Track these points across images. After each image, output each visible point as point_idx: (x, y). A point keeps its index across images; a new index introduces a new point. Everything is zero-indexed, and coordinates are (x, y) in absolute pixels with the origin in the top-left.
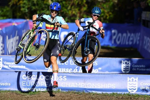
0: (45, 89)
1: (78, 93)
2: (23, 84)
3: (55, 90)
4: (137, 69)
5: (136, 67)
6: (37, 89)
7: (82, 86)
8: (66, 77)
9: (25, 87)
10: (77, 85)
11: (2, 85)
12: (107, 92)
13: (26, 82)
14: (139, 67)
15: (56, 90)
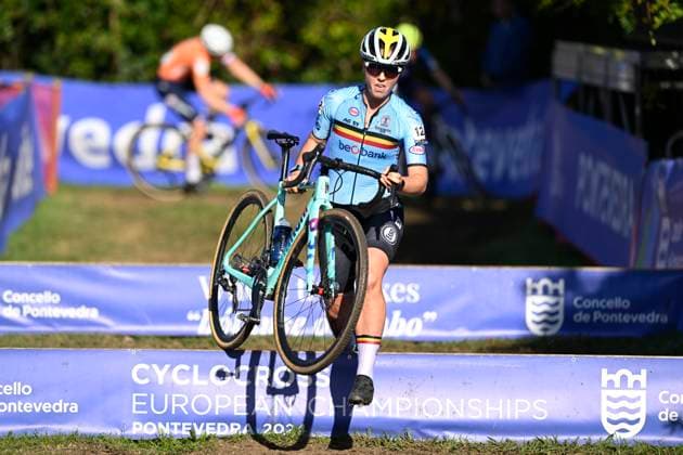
0: (236, 427)
1: (382, 444)
2: (135, 403)
3: (279, 428)
4: (595, 318)
5: (588, 307)
6: (199, 427)
7: (398, 409)
9: (144, 419)
10: (377, 409)
11: (41, 410)
12: (512, 438)
13: (149, 396)
14: (603, 307)
15: (283, 429)
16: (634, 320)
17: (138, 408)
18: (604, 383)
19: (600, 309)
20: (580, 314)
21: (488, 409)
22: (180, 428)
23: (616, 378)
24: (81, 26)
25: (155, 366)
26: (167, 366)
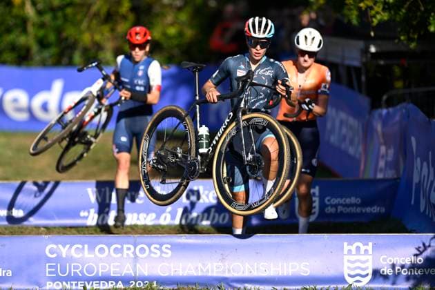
0: (112, 283)
2: (48, 270)
3: (139, 284)
4: (339, 210)
5: (334, 203)
6: (89, 284)
7: (215, 271)
8: (169, 246)
9: (53, 280)
10: (202, 270)
12: (287, 287)
13: (57, 265)
14: (344, 203)
15: (142, 284)
16: (364, 211)
17: (50, 273)
18: (346, 252)
19: (342, 205)
20: (329, 208)
21: (272, 269)
22: (77, 285)
23: (353, 248)
24: (9, 31)
25: (60, 246)
26: (68, 246)
